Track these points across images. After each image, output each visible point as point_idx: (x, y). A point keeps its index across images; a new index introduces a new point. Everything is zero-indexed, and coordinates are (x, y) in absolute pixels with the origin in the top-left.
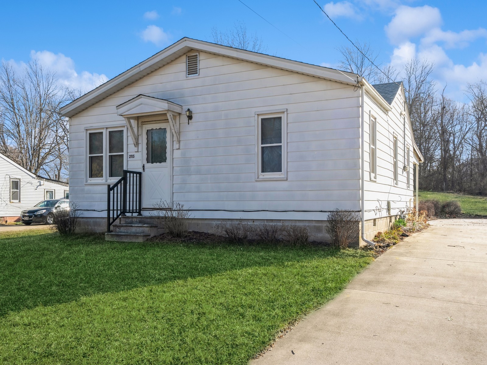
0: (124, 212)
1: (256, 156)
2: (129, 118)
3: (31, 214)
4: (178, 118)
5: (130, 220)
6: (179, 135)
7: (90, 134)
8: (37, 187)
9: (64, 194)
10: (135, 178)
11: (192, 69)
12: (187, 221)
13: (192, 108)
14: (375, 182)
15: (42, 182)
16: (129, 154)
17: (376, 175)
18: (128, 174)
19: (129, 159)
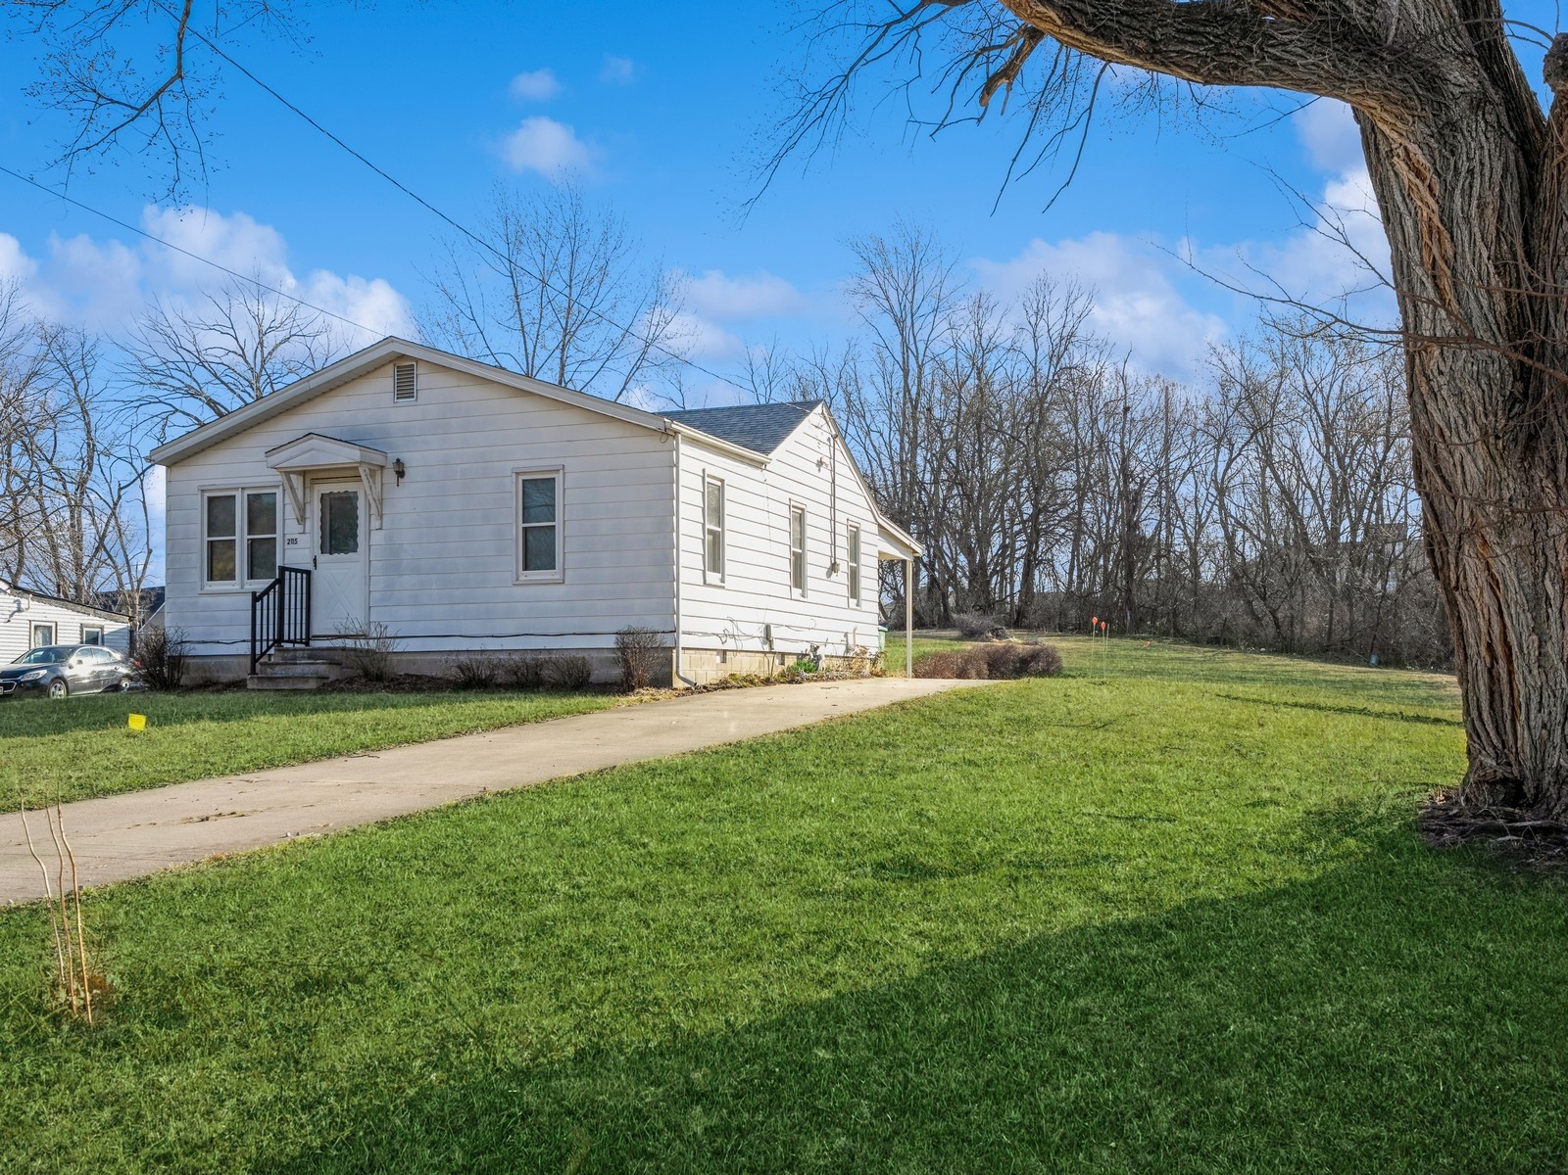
0: (279, 640)
1: (514, 543)
2: (287, 474)
3: (8, 681)
4: (378, 473)
5: (291, 654)
6: (381, 504)
7: (211, 499)
8: (11, 616)
9: (82, 634)
10: (299, 581)
11: (405, 388)
12: (395, 658)
13: (404, 457)
14: (723, 587)
15: (24, 603)
16: (287, 537)
17: (723, 576)
18: (287, 573)
19: (287, 546)
